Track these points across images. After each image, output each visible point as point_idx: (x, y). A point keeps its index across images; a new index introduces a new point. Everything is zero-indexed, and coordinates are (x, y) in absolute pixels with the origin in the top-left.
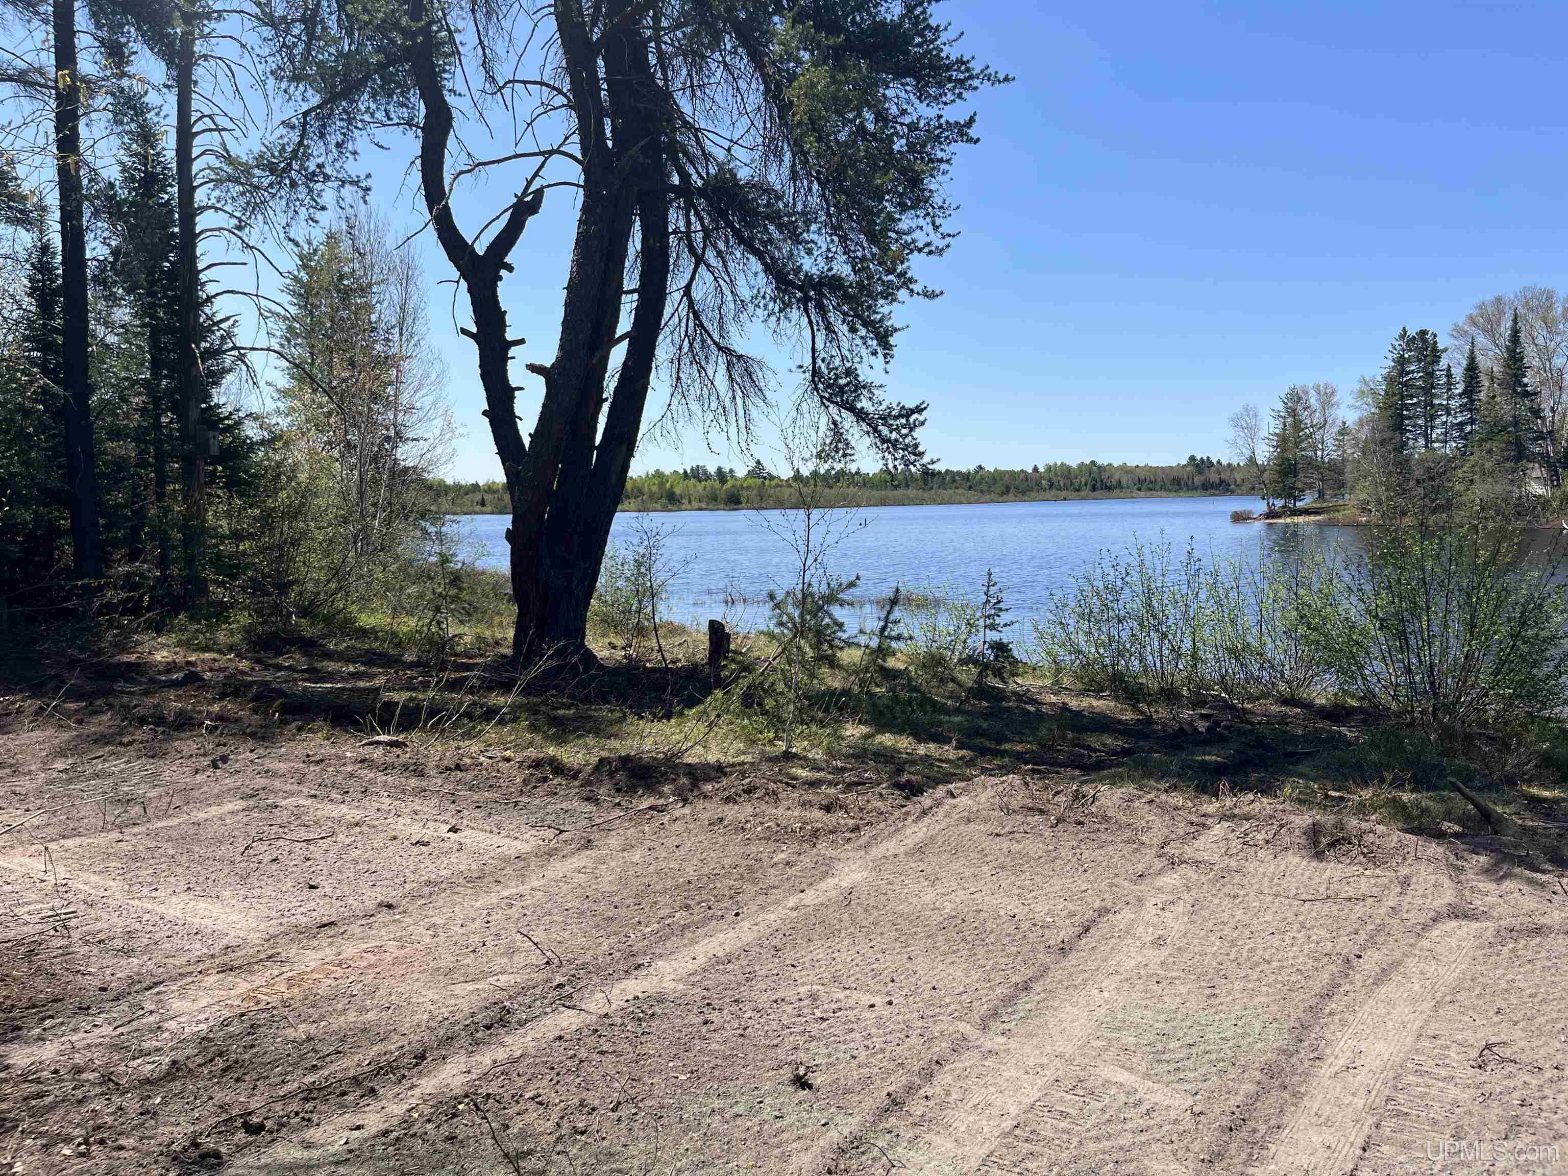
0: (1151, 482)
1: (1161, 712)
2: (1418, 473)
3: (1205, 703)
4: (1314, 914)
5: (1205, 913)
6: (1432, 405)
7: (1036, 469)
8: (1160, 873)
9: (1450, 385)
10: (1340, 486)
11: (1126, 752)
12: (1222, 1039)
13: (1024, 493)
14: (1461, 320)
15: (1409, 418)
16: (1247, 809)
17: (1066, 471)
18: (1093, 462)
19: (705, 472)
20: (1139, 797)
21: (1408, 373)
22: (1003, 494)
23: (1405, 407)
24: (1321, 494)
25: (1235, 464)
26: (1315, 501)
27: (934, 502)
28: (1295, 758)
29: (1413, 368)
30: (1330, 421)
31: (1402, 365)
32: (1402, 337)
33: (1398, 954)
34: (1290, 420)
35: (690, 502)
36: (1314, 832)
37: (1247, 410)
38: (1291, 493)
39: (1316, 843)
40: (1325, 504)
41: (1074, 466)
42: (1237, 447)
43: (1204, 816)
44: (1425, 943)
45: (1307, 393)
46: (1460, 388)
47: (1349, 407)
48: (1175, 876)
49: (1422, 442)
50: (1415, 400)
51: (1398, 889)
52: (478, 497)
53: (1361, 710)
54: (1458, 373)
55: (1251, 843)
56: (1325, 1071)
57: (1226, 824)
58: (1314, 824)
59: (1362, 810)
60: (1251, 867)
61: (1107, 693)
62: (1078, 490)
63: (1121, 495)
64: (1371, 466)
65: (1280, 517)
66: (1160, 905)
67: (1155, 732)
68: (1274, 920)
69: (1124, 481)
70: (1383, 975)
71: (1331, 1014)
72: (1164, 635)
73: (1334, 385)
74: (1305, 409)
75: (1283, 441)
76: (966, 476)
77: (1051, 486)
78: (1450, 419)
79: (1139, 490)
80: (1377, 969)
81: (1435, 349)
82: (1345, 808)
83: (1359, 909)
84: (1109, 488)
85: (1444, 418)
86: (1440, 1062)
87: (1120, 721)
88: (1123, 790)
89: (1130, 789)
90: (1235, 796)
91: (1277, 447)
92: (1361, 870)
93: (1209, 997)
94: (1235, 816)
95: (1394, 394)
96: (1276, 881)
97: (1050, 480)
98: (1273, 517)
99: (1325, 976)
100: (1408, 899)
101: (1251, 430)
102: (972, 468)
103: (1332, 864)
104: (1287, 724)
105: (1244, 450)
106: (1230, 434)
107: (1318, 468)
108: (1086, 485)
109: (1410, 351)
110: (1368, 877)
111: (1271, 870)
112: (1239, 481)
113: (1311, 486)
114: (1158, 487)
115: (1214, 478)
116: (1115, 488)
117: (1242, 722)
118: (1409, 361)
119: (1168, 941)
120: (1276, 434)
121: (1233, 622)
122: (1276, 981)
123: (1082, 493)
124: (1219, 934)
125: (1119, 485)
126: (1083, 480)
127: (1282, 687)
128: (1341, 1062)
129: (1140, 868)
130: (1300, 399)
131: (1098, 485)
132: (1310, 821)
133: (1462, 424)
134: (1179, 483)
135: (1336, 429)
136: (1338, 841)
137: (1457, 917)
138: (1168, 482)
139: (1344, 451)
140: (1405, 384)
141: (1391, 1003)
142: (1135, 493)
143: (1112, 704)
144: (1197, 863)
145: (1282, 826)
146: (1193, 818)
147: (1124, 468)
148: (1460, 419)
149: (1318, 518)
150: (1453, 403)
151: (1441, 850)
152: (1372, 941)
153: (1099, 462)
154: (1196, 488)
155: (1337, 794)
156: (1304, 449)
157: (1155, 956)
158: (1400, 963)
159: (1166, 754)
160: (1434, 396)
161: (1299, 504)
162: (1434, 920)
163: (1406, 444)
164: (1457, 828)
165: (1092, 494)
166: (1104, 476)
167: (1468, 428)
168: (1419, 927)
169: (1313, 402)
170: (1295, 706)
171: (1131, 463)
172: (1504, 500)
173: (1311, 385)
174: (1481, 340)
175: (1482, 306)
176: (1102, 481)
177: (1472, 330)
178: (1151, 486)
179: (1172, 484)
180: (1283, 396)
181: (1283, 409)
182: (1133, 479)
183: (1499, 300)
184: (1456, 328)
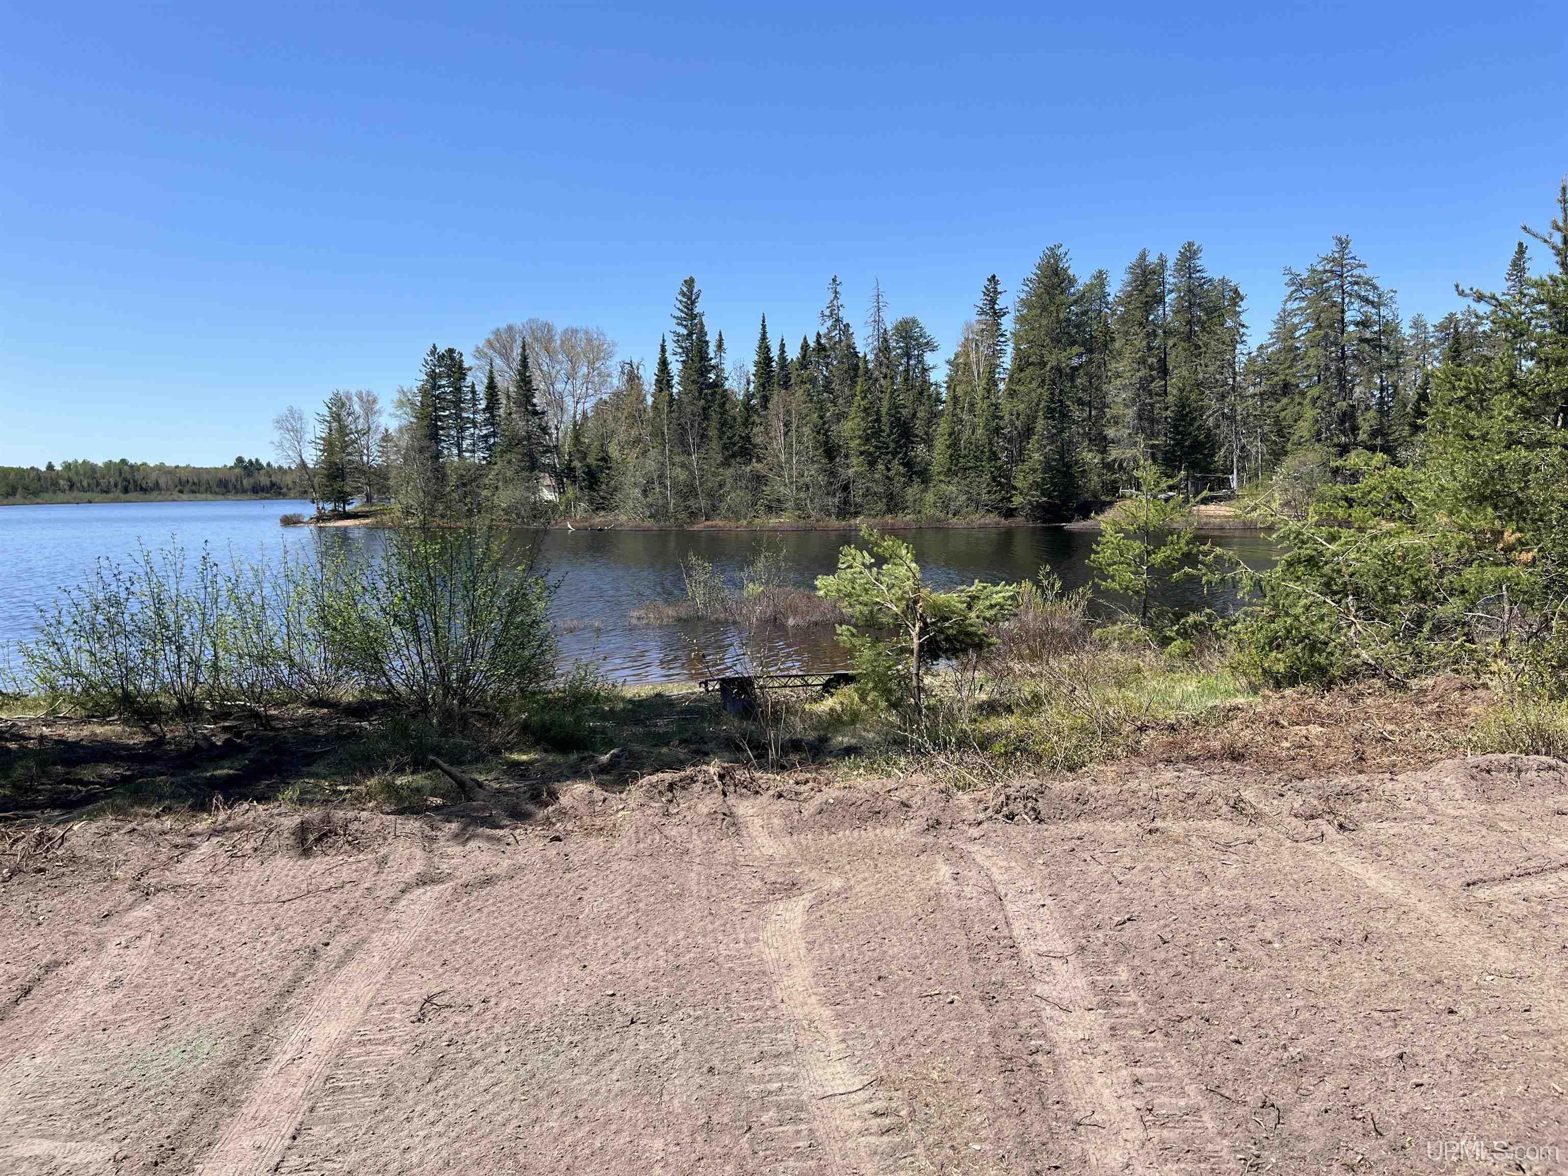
0: (194, 484)
1: (175, 731)
2: (453, 480)
3: (230, 714)
4: (291, 913)
5: (174, 941)
6: (462, 419)
7: (50, 467)
8: (131, 907)
9: (474, 400)
10: (384, 490)
11: (125, 779)
12: (166, 1070)
13: (36, 494)
14: (481, 343)
15: (443, 429)
16: (240, 820)
17: (89, 470)
18: (123, 461)
20: (118, 829)
21: (440, 387)
23: (439, 418)
24: (369, 498)
25: (286, 466)
26: (363, 506)
28: (310, 759)
29: (443, 382)
30: (373, 427)
31: (434, 379)
32: (433, 352)
33: (364, 933)
34: (335, 425)
36: (303, 830)
37: (291, 410)
38: (343, 498)
39: (303, 841)
40: (373, 508)
41: (100, 464)
42: (283, 450)
43: (192, 835)
44: (392, 916)
45: (350, 399)
46: (483, 405)
47: (390, 415)
48: (149, 907)
49: (455, 451)
50: (447, 413)
51: (376, 870)
53: (384, 703)
54: (481, 389)
55: (239, 854)
56: (271, 1068)
57: (215, 840)
58: (302, 823)
59: (359, 801)
60: (233, 879)
61: (116, 717)
62: (107, 492)
63: (159, 497)
64: (414, 470)
65: (329, 520)
66: (124, 944)
67: (167, 752)
68: (248, 929)
69: (162, 482)
70: (348, 955)
71: (288, 1010)
72: (179, 648)
73: (375, 393)
74: (349, 414)
75: (329, 446)
77: (71, 487)
78: (477, 432)
79: (181, 492)
80: (342, 952)
81: (461, 367)
82: (344, 800)
83: (336, 897)
84: (144, 490)
85: (472, 430)
86: (384, 1027)
87: (126, 747)
88: (99, 824)
89: (109, 821)
90: (230, 808)
91: (324, 451)
92: (346, 858)
93: (161, 1029)
94: (227, 829)
95: (429, 406)
96: (259, 888)
97: (69, 480)
98: (324, 520)
99: (289, 974)
100: (383, 876)
101: (297, 433)
103: (319, 859)
104: (312, 725)
105: (290, 453)
106: (276, 436)
107: (364, 473)
108: (116, 485)
109: (440, 366)
110: (351, 864)
111: (255, 878)
112: (290, 485)
113: (359, 490)
114: (203, 489)
115: (264, 481)
116: (152, 490)
117: (266, 730)
118: (440, 376)
119: (125, 982)
120: (322, 439)
121: (258, 628)
122: (237, 993)
123: (111, 496)
124: (184, 960)
125: (157, 487)
126: (112, 480)
127: (312, 689)
128: (288, 1056)
129: (105, 908)
130: (343, 405)
131: (131, 486)
132: (299, 820)
133: (486, 436)
134: (226, 486)
135: (380, 436)
136: (325, 835)
137: (425, 883)
138: (213, 484)
139: (388, 457)
140: (437, 397)
141: (349, 982)
142: (176, 495)
143: (119, 729)
144: (175, 888)
145: (271, 831)
146: (179, 841)
147: (161, 468)
148: (485, 432)
149: (367, 521)
150: (480, 418)
151: (417, 824)
152: (343, 926)
153: (131, 461)
154: (244, 491)
155: (346, 788)
156: (350, 454)
157: (106, 1001)
158: (364, 941)
159: (172, 775)
160: (462, 409)
161: (348, 508)
162: (403, 892)
163: (441, 452)
164: (439, 801)
165: (122, 496)
166: (138, 476)
167: (492, 441)
168: (388, 901)
169: (357, 408)
170: (322, 707)
171: (170, 463)
172: (522, 504)
173: (353, 391)
174: (498, 362)
175: (497, 332)
176: (135, 482)
177: (490, 352)
178: (194, 488)
179: (218, 486)
180: (327, 401)
181: (327, 414)
182: (173, 480)
183: (510, 328)
184: (478, 350)
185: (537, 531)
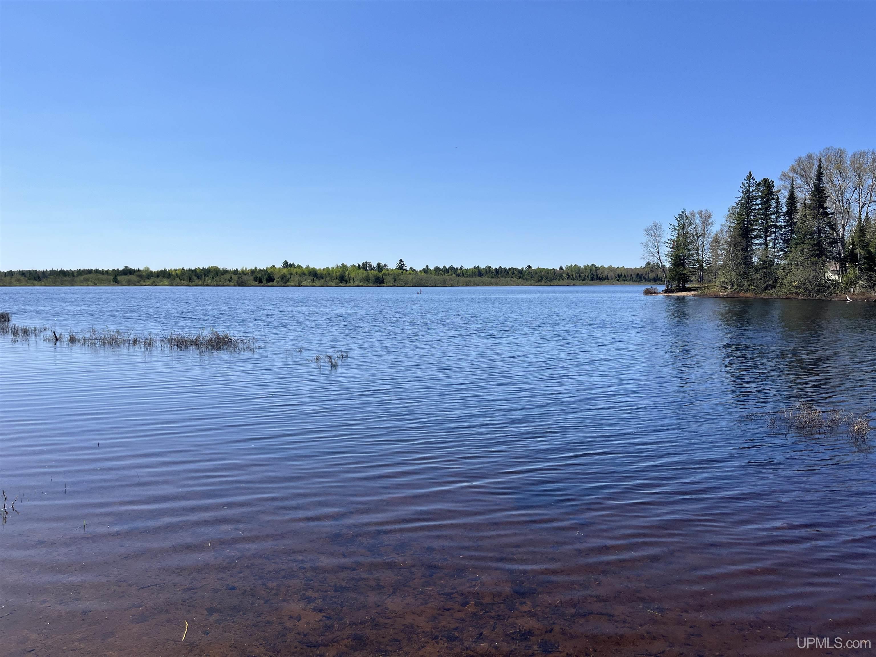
0: (625, 276)
7: (561, 268)
9: (778, 208)
13: (551, 281)
14: (786, 169)
17: (577, 269)
18: (593, 265)
19: (370, 266)
22: (539, 281)
24: (701, 279)
26: (696, 283)
27: (497, 285)
30: (707, 232)
31: (748, 195)
32: (748, 178)
34: (681, 231)
35: (354, 282)
37: (655, 224)
38: (683, 278)
41: (582, 267)
45: (693, 215)
46: (785, 209)
52: (228, 276)
54: (783, 201)
62: (583, 280)
63: (607, 283)
65: (674, 292)
69: (610, 276)
73: (711, 211)
74: (691, 225)
75: (676, 245)
76: (521, 272)
77: (568, 278)
78: (778, 231)
79: (618, 280)
81: (772, 190)
84: (601, 279)
95: (743, 215)
97: (568, 274)
98: (670, 292)
101: (657, 237)
102: (525, 267)
105: (652, 250)
106: (645, 239)
107: (699, 262)
108: (588, 277)
114: (629, 279)
116: (605, 279)
120: (673, 241)
123: (585, 282)
125: (607, 278)
126: (587, 275)
130: (687, 218)
131: (595, 277)
133: (784, 233)
134: (640, 278)
135: (712, 238)
138: (634, 276)
139: (716, 253)
140: (750, 208)
142: (615, 282)
147: (610, 268)
149: (697, 293)
153: (597, 265)
154: (650, 280)
156: (689, 250)
161: (685, 284)
165: (591, 282)
166: (599, 273)
167: (789, 236)
169: (697, 220)
171: (615, 266)
172: (810, 282)
173: (696, 211)
174: (799, 182)
175: (799, 162)
176: (597, 275)
177: (792, 175)
178: (624, 278)
179: (636, 278)
180: (677, 216)
181: (677, 225)
182: (615, 274)
183: (810, 157)
184: (784, 175)
185: (820, 301)
